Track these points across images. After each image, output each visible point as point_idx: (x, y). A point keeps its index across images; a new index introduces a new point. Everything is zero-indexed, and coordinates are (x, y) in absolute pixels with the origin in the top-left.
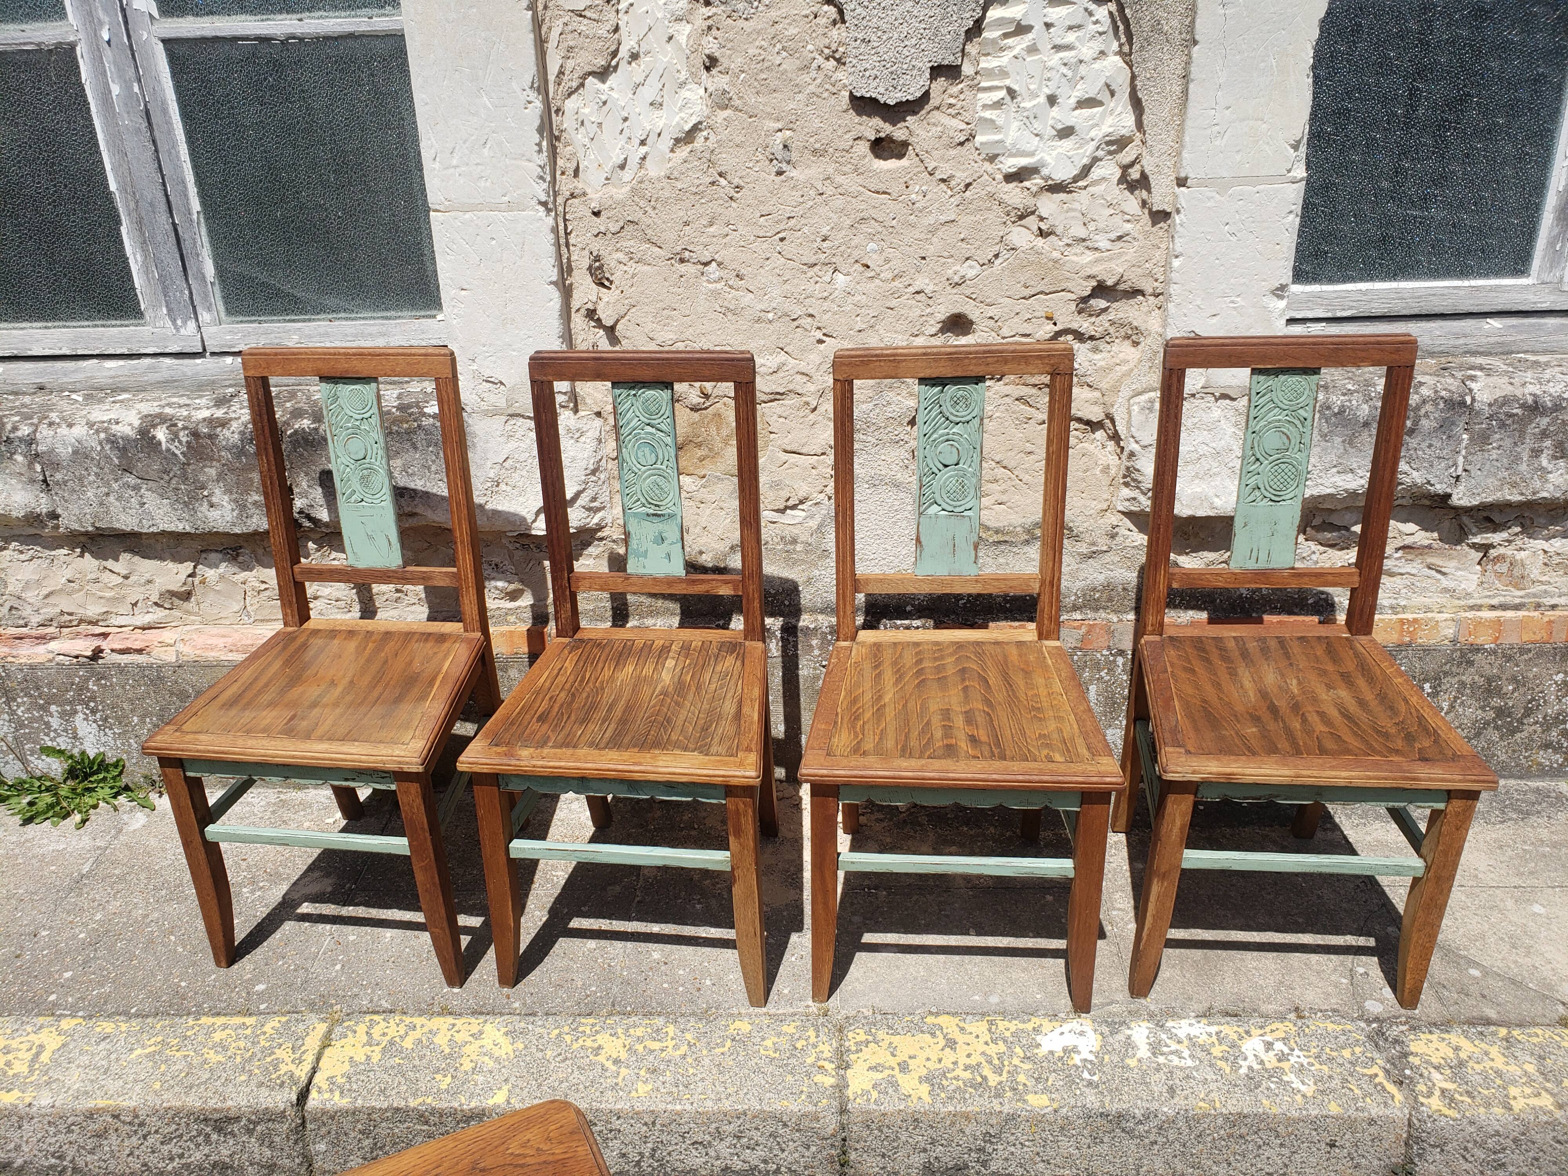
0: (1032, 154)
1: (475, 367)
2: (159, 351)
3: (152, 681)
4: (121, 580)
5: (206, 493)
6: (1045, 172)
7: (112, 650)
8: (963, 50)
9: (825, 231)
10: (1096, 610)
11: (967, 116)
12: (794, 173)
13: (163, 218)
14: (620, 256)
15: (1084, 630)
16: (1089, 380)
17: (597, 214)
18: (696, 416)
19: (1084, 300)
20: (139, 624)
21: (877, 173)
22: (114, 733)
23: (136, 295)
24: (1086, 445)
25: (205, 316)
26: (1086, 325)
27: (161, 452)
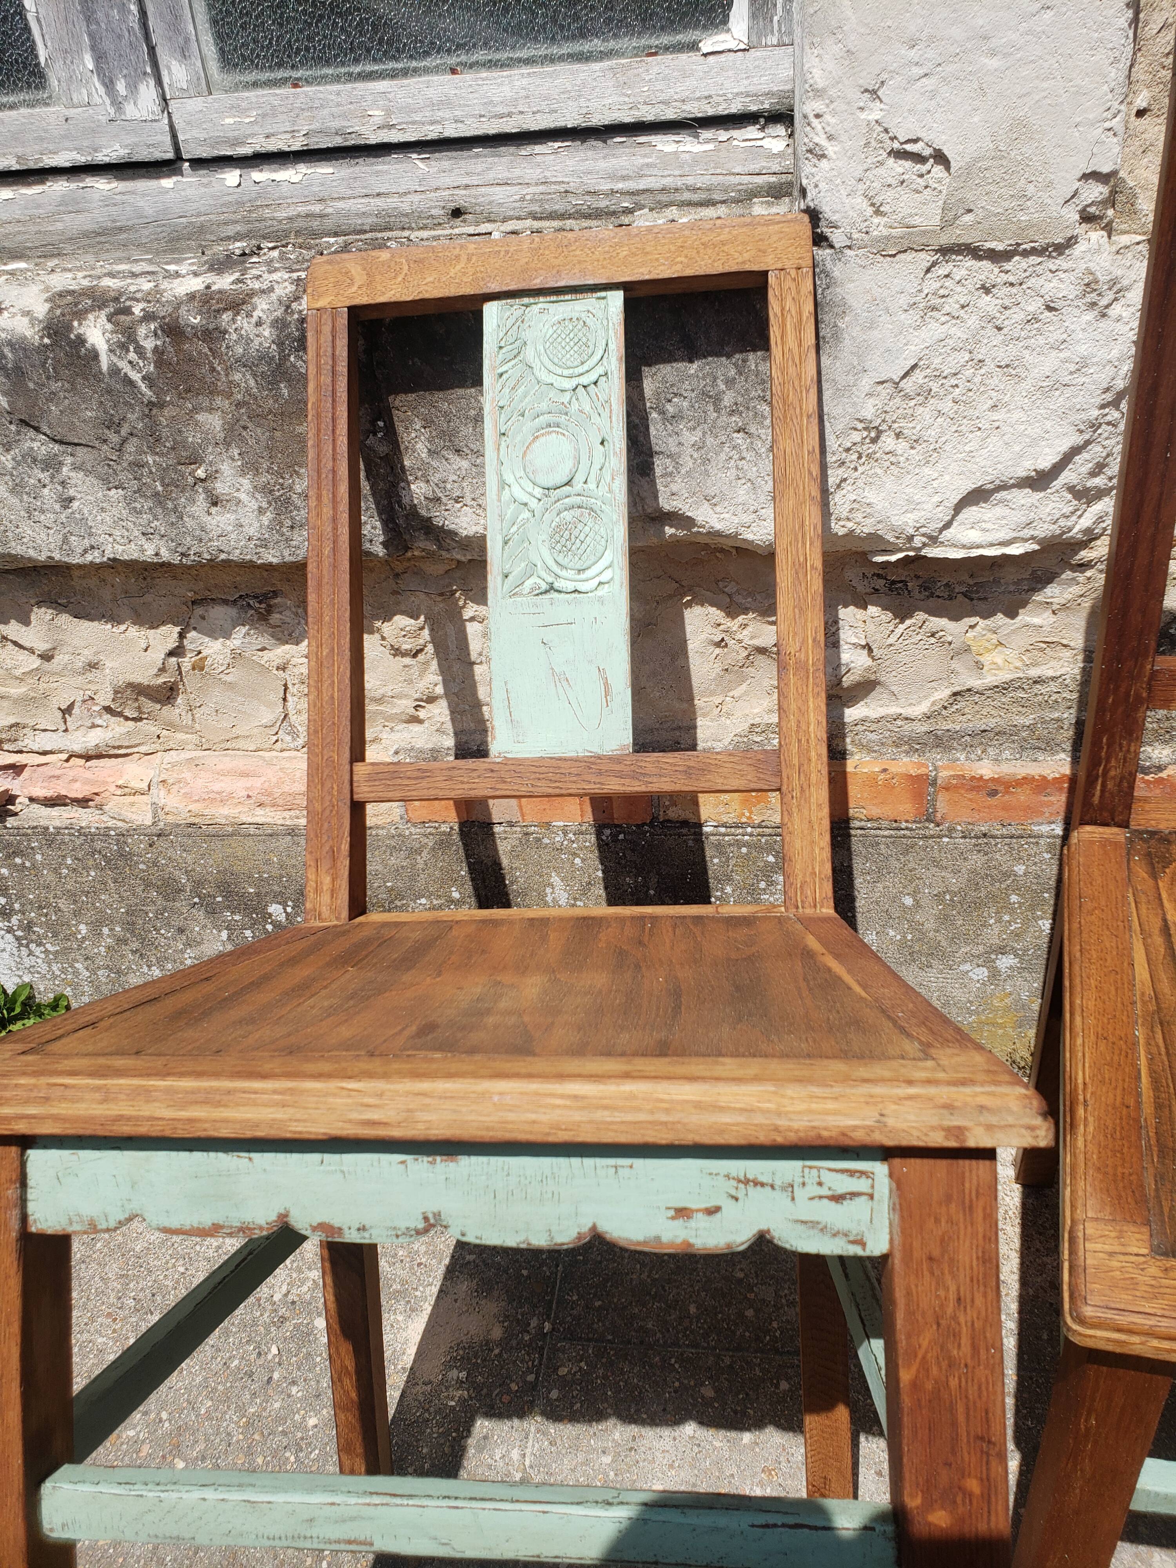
1: (875, 113)
2: (81, 159)
3: (108, 861)
4: (36, 662)
5: (200, 473)
7: (32, 800)
20: (77, 748)
22: (46, 952)
23: (27, 29)
25: (176, 72)
27: (98, 376)
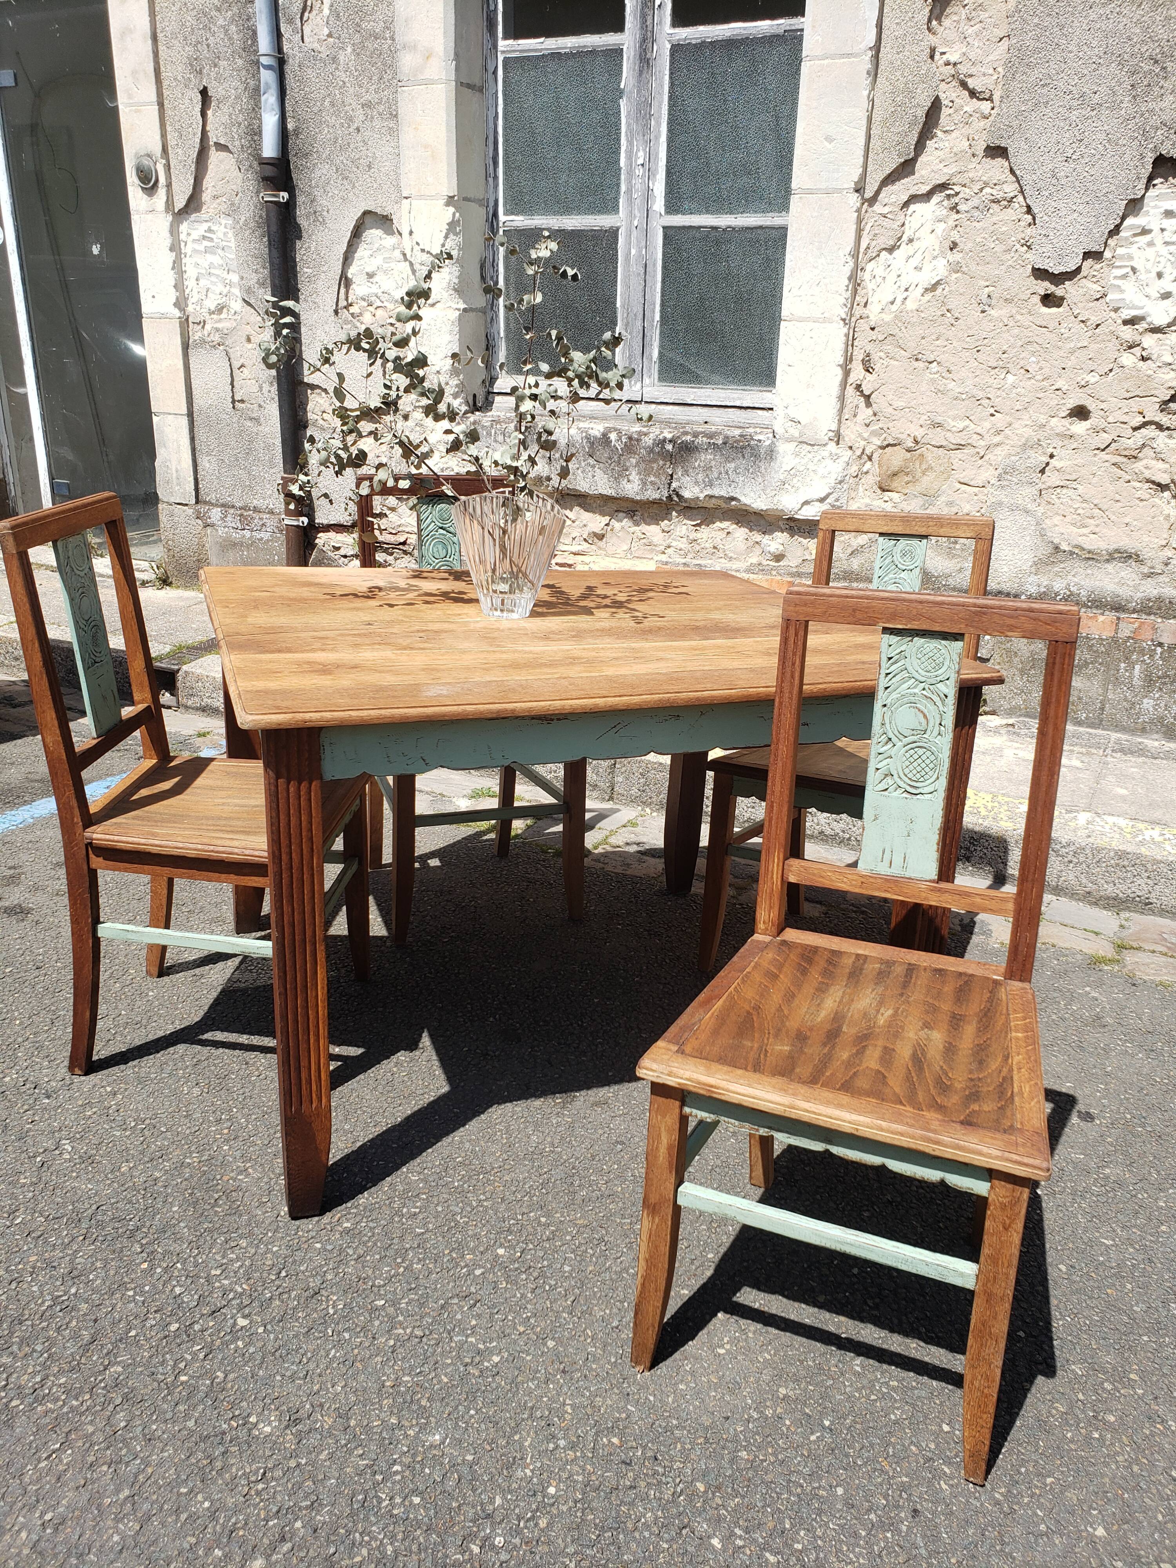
0: (1142, 308)
1: (787, 412)
5: (627, 473)
6: (1149, 319)
8: (1106, 243)
9: (1005, 348)
10: (1149, 614)
11: (1103, 283)
12: (992, 312)
13: (639, 323)
14: (882, 354)
15: (1136, 625)
16: (1162, 456)
17: (873, 329)
18: (908, 455)
19: (1166, 403)
20: (574, 550)
21: (1042, 315)
24: (1156, 500)
25: (647, 381)
26: (1165, 419)
27: (610, 447)
